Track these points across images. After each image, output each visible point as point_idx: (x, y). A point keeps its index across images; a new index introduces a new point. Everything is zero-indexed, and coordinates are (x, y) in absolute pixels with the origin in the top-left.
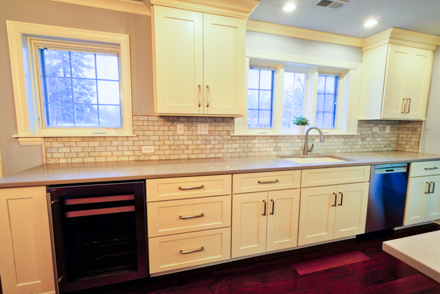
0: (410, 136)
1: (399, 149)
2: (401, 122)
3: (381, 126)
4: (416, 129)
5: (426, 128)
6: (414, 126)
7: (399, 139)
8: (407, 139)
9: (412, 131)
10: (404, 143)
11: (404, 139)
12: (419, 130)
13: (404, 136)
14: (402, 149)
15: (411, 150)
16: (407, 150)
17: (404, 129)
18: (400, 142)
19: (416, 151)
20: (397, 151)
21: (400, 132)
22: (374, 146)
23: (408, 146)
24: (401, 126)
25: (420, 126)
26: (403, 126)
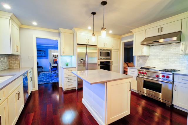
0: (15, 61)
1: (11, 67)
2: (9, 55)
3: (3, 57)
4: (17, 58)
5: (21, 58)
6: (16, 57)
7: (10, 63)
8: (14, 63)
9: (16, 59)
10: (12, 64)
11: (12, 63)
12: (18, 59)
13: (12, 61)
14: (12, 67)
15: (16, 67)
16: (14, 67)
17: (12, 58)
18: (11, 64)
19: (19, 67)
20: (9, 68)
21: (9, 60)
22: (2, 67)
23: (15, 66)
24: (9, 57)
25: (18, 57)
26: (11, 57)
